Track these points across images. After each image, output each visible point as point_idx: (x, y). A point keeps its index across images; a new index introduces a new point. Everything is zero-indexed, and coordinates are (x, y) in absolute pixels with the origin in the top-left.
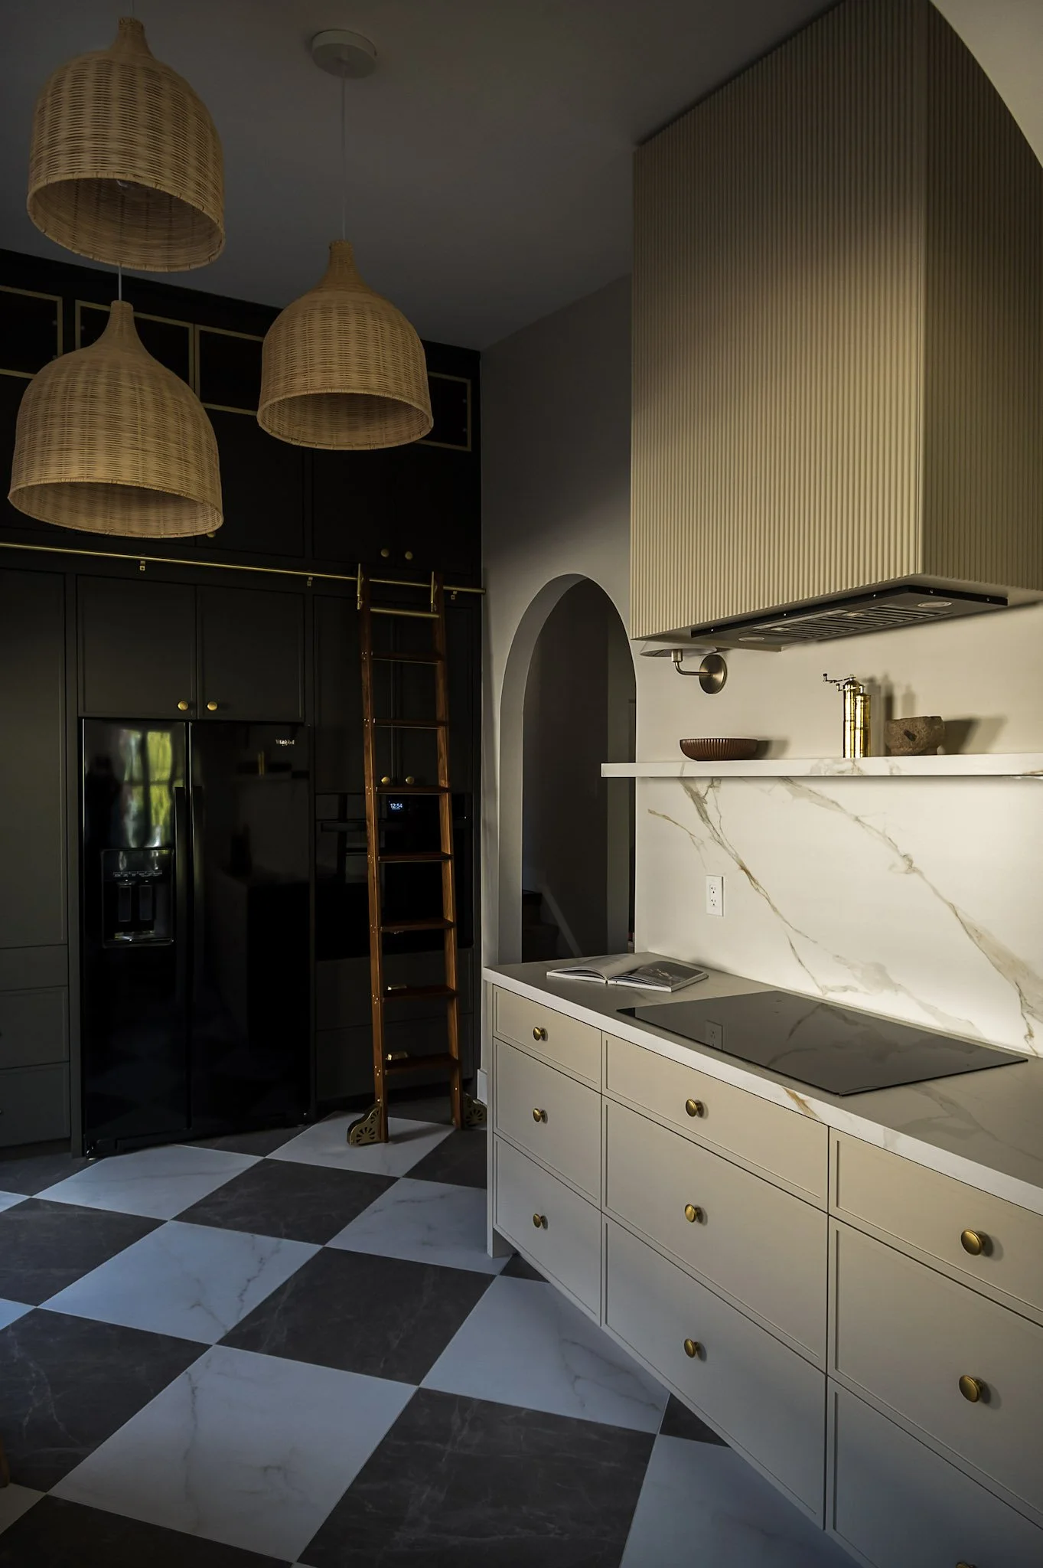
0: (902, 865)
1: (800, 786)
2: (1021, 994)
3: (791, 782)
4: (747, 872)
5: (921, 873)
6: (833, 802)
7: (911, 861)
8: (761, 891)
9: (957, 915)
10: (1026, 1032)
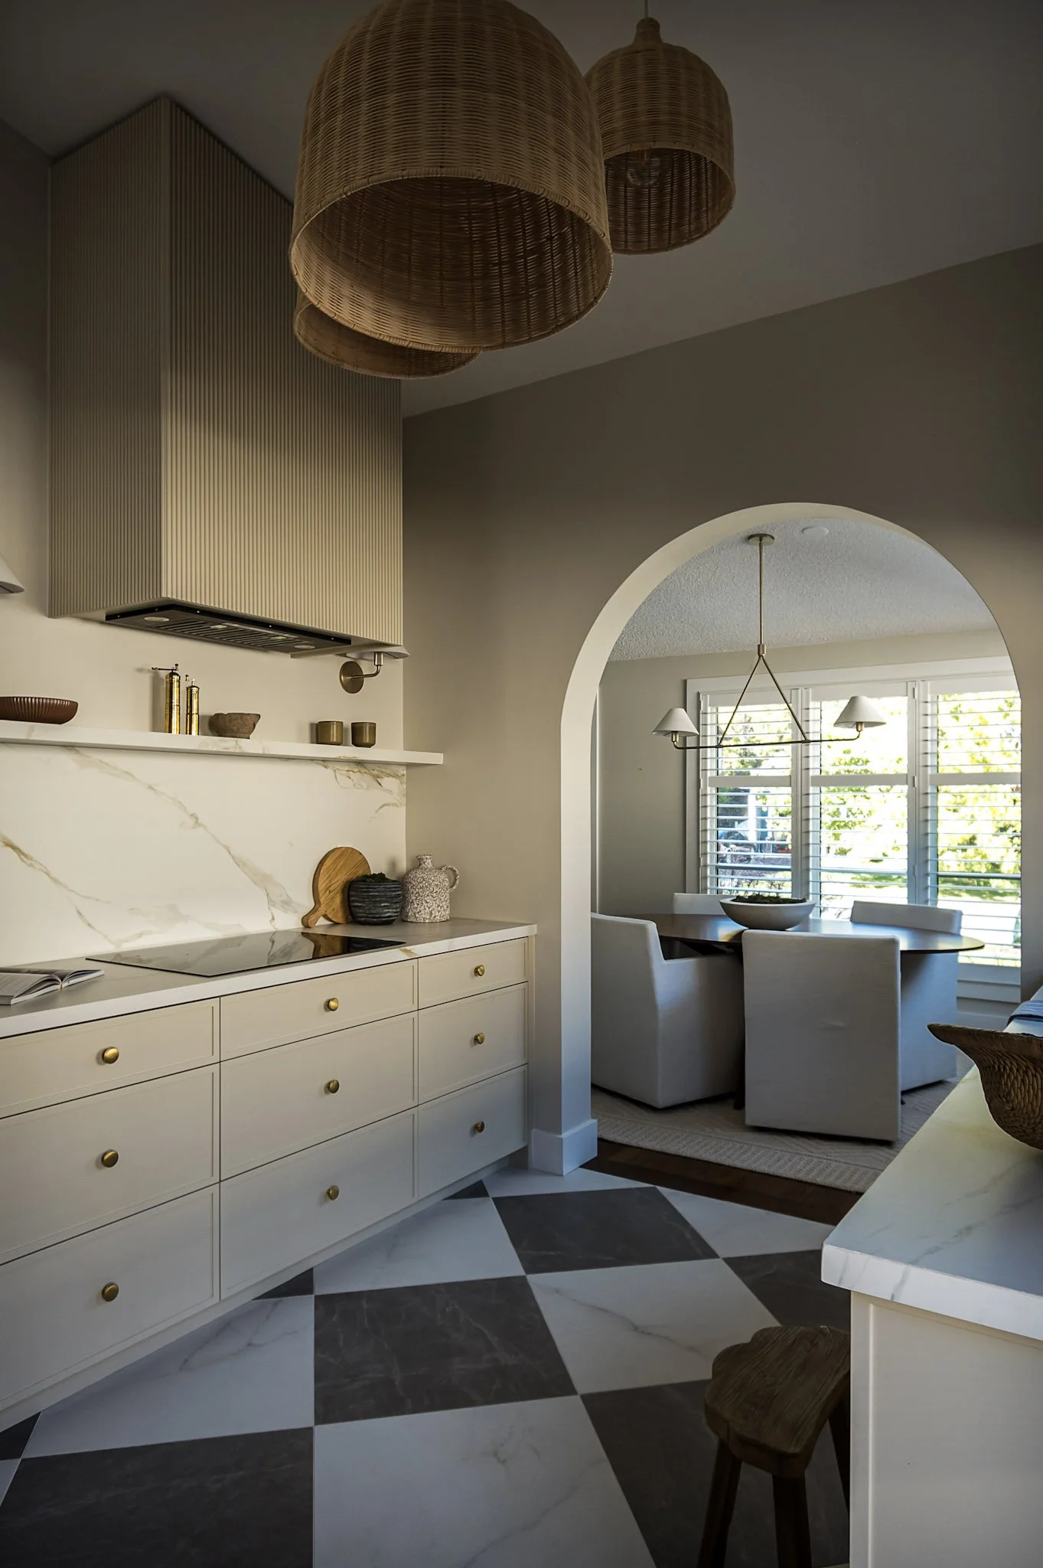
0: (191, 822)
1: (88, 757)
2: (268, 895)
3: (78, 752)
4: (14, 848)
5: (205, 827)
6: (126, 773)
7: (197, 819)
8: (37, 866)
9: (230, 853)
10: (271, 918)
